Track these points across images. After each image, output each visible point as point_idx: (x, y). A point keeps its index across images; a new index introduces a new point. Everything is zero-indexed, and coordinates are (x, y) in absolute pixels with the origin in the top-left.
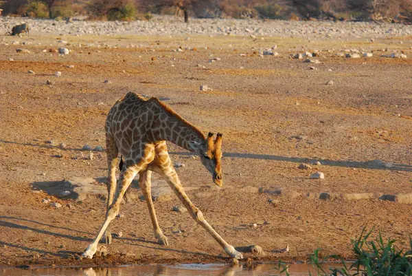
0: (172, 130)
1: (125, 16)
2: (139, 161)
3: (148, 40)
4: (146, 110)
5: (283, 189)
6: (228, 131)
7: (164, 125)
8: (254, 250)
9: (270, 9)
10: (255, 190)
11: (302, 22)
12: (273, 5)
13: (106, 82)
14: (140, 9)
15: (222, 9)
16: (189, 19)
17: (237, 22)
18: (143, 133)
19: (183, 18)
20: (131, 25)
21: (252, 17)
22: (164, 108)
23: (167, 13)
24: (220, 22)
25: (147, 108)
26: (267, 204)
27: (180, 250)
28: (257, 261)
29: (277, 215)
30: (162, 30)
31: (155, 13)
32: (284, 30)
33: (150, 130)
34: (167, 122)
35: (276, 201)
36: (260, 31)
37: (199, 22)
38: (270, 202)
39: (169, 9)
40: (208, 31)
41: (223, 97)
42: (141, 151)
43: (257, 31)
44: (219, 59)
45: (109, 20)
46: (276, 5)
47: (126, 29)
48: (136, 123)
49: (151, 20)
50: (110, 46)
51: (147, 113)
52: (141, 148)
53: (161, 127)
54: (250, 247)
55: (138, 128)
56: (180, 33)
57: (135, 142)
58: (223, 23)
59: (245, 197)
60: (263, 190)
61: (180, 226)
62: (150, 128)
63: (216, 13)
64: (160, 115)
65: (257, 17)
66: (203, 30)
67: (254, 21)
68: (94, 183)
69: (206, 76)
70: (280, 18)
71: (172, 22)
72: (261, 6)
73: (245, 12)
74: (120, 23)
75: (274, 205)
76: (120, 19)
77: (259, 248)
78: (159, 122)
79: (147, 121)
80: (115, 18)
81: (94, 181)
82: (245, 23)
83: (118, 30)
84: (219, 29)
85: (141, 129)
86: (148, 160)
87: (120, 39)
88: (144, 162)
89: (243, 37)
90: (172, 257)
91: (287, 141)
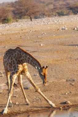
0: (27, 59)
1: (8, 22)
2: (17, 72)
3: (18, 30)
4: (16, 52)
5: (75, 79)
6: (52, 60)
7: (24, 57)
8: (68, 103)
9: (62, 12)
10: (65, 80)
11: (74, 15)
12: (63, 10)
13: (5, 47)
14: (13, 18)
15: (44, 14)
16: (32, 20)
17: (50, 18)
18: (16, 61)
19: (30, 20)
20: (11, 25)
21: (55, 16)
22: (23, 51)
23: (24, 18)
24: (44, 20)
25: (16, 51)
26: (70, 85)
27: (40, 106)
28: (69, 107)
29: (74, 89)
30: (23, 25)
31: (19, 19)
32: (68, 19)
33: (19, 60)
34: (25, 56)
35: (73, 84)
36: (59, 21)
37: (36, 20)
38: (71, 84)
39: (25, 17)
40: (40, 23)
41: (49, 47)
42: (17, 68)
43: (58, 21)
44: (45, 33)
45: (3, 23)
46: (64, 10)
47: (10, 27)
48: (13, 58)
49: (18, 22)
50: (4, 33)
51: (16, 53)
52: (17, 67)
53: (23, 58)
54: (66, 102)
55: (14, 59)
56: (29, 26)
57: (14, 65)
58: (45, 20)
59: (61, 84)
60: (68, 80)
61: (39, 97)
62: (19, 59)
63: (42, 16)
64: (22, 53)
65: (57, 16)
66: (38, 23)
67: (56, 17)
68: (5, 85)
69: (41, 40)
70: (66, 15)
71: (26, 21)
72: (58, 11)
73: (52, 14)
74: (7, 24)
75: (73, 85)
76: (7, 23)
77: (69, 102)
78: (22, 56)
79: (17, 56)
80: (5, 23)
81: (5, 84)
82: (53, 18)
83: (7, 27)
84: (44, 22)
85: (15, 59)
86: (20, 71)
87: (8, 30)
88: (18, 72)
89: (53, 24)
90: (37, 109)
91: (74, 61)
